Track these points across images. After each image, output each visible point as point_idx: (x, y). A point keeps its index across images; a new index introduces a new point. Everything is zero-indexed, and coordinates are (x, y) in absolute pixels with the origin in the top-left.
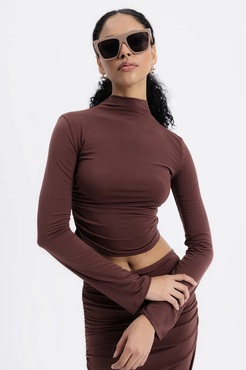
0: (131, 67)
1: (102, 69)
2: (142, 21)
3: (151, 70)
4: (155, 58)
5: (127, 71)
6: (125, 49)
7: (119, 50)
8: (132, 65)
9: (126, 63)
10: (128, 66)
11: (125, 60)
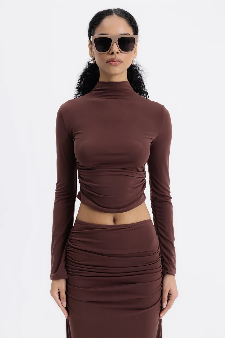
0: (118, 63)
1: (92, 53)
2: (132, 24)
3: (132, 62)
4: (136, 52)
5: (114, 66)
6: (115, 48)
7: (111, 47)
8: (118, 61)
9: (114, 59)
10: (115, 61)
11: (113, 56)
